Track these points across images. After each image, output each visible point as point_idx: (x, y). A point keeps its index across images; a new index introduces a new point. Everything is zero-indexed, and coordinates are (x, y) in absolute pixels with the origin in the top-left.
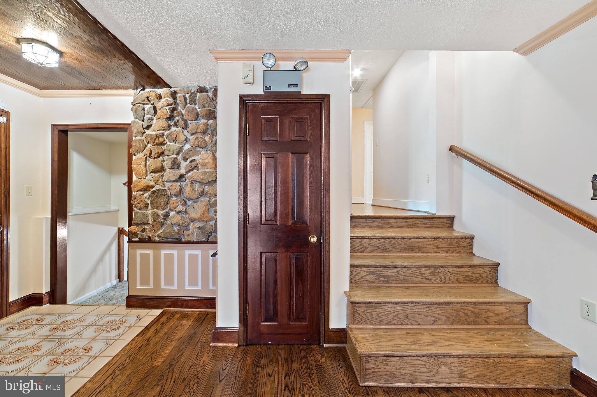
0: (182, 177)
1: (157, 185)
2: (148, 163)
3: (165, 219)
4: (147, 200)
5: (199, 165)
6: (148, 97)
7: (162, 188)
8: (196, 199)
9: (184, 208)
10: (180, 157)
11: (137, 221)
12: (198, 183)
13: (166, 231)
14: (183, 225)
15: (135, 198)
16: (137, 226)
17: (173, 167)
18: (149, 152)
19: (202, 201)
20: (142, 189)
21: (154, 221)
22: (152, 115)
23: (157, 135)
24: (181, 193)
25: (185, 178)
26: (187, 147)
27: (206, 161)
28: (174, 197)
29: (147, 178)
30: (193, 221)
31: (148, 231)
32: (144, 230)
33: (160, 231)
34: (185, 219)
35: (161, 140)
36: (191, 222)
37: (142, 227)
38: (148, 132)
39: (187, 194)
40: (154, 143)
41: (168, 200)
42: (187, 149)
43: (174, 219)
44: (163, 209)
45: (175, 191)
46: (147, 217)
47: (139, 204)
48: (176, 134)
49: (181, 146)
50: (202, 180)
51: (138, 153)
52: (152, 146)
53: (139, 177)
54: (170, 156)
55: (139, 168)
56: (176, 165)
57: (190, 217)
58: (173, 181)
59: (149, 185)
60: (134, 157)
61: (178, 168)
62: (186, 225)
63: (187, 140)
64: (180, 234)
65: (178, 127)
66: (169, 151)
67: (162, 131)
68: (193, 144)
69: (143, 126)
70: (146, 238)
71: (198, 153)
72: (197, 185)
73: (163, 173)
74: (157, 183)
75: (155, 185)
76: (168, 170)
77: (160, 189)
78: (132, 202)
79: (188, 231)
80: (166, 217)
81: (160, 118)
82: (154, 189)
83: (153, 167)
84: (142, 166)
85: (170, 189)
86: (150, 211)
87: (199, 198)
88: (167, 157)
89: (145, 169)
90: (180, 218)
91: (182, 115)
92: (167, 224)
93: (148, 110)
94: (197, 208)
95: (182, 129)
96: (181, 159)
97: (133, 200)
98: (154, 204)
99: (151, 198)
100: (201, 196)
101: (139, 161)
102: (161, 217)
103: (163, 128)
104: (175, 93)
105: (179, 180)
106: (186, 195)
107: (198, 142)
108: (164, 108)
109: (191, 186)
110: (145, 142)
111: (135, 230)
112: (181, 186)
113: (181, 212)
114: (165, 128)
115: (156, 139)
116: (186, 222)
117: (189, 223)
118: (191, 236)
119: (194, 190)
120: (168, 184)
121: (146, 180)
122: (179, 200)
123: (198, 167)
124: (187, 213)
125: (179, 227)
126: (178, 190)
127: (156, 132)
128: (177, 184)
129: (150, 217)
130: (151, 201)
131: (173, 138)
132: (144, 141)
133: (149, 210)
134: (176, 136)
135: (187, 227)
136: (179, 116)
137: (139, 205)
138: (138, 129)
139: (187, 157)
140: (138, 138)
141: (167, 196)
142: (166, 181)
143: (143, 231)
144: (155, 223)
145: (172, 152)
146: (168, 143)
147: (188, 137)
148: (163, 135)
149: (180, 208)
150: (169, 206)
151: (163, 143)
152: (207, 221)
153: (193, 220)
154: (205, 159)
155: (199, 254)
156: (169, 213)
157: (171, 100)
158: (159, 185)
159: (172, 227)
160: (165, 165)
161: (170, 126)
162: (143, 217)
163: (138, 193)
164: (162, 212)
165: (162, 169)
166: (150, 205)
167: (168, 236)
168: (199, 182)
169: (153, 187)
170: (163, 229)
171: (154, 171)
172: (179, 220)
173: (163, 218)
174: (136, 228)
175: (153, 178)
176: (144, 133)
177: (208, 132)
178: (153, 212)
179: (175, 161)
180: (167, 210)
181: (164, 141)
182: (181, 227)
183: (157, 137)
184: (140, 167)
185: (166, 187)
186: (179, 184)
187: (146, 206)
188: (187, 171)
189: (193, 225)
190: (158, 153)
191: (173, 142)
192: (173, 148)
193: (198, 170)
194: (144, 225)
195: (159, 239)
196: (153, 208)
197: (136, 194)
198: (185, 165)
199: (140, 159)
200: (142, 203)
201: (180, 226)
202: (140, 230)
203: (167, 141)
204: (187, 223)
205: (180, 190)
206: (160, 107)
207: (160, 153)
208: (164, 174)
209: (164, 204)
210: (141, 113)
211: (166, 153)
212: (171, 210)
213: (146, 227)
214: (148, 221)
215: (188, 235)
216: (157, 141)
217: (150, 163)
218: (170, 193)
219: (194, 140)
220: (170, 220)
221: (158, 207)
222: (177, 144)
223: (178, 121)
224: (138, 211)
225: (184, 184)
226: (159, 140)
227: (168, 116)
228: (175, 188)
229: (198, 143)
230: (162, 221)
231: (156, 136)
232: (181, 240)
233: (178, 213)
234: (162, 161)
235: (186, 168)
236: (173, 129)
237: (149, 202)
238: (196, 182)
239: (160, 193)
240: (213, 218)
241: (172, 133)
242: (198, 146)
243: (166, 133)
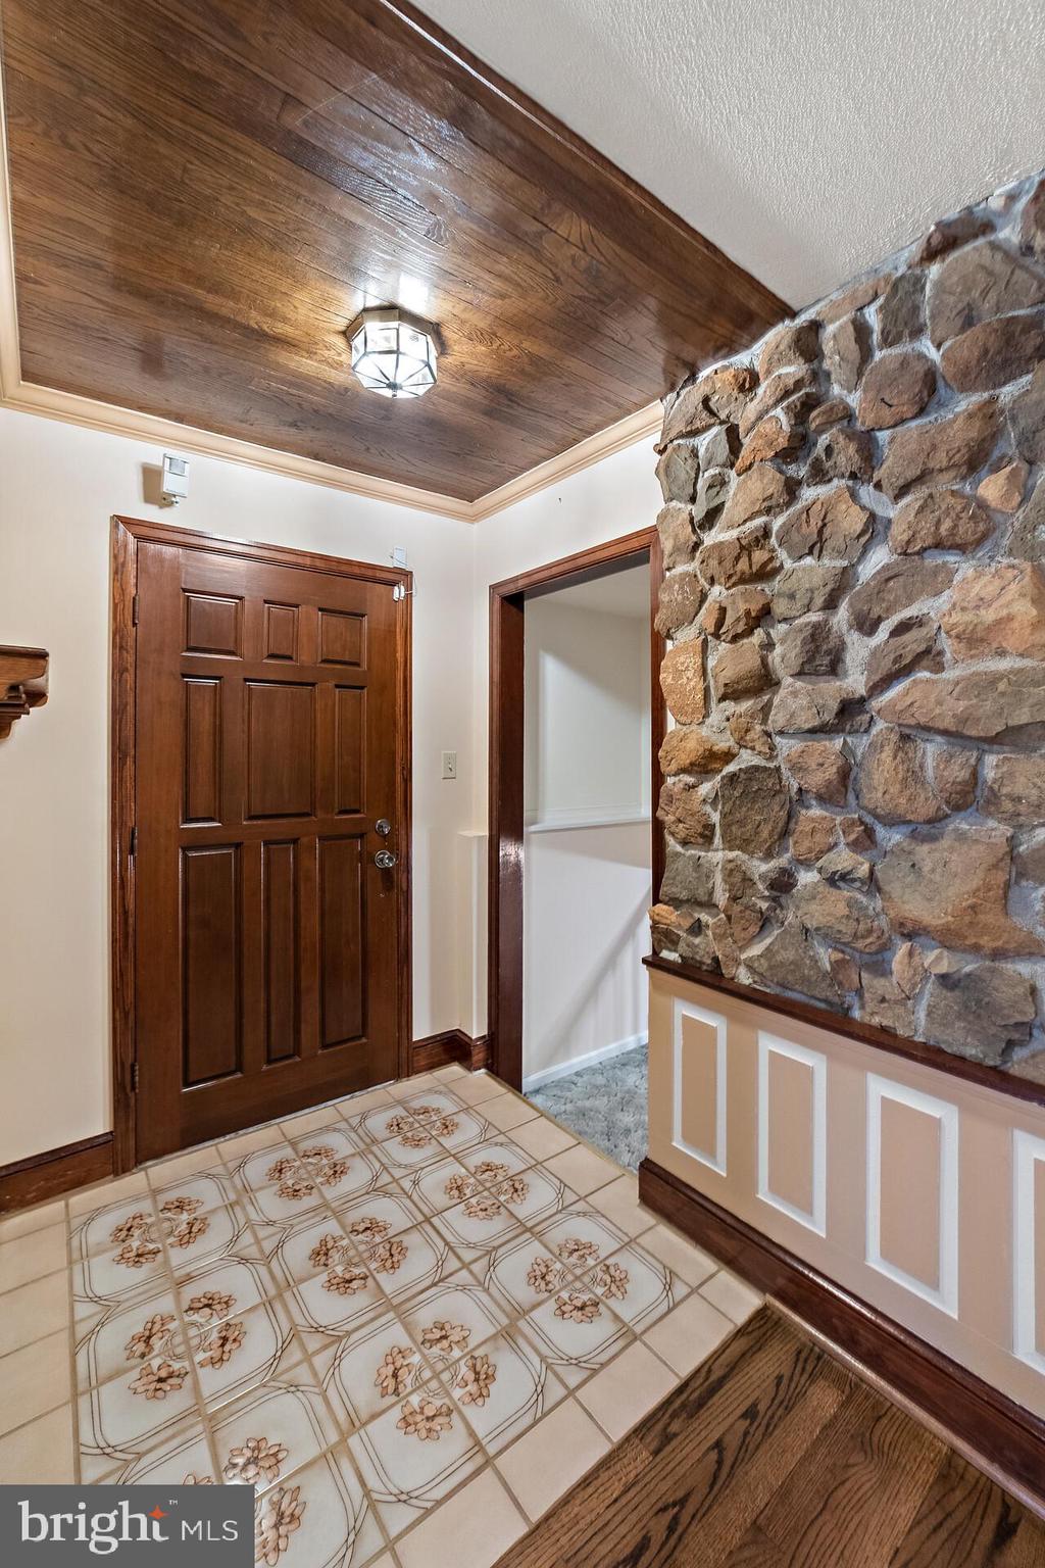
0: (850, 710)
1: (743, 751)
2: (711, 663)
3: (775, 899)
4: (708, 809)
5: (946, 644)
6: (706, 401)
7: (763, 763)
8: (930, 822)
9: (862, 864)
10: (842, 615)
11: (674, 890)
12: (939, 739)
13: (778, 952)
14: (860, 944)
15: (670, 800)
16: (676, 908)
17: (807, 667)
18: (715, 615)
19: (962, 837)
20: (692, 764)
21: (734, 899)
22: (724, 466)
23: (744, 542)
24: (846, 787)
25: (866, 717)
26: (880, 558)
27: (990, 616)
28: (814, 802)
29: (709, 721)
30: (909, 937)
31: (710, 933)
32: (697, 928)
33: (756, 950)
34: (867, 916)
35: (759, 556)
36: (897, 940)
37: (691, 916)
38: (711, 538)
39: (880, 795)
40: (730, 577)
41: (790, 817)
42: (878, 572)
43: (814, 907)
44: (769, 855)
45: (817, 779)
46: (708, 877)
47: (680, 821)
48: (823, 513)
49: (845, 563)
50: (964, 720)
51: (678, 626)
52: (725, 593)
53: (683, 719)
54: (795, 618)
55: (681, 685)
56: (823, 657)
57: (892, 914)
58: (812, 731)
59: (715, 748)
60: (669, 645)
61: (835, 668)
62: (874, 948)
63: (874, 528)
64: (840, 984)
65: (830, 480)
66: (792, 597)
67: (759, 521)
68: (905, 537)
69: (692, 519)
70: (704, 963)
71: (939, 581)
72: (931, 752)
73: (768, 697)
74: (745, 741)
75: (735, 750)
76: (787, 681)
77: (756, 768)
78: (660, 813)
79: (883, 981)
80: (781, 891)
81: (751, 465)
82: (731, 768)
83: (728, 674)
84: (690, 674)
85: (796, 768)
86: (720, 854)
87: (947, 816)
88: (783, 627)
89: (701, 685)
90: (843, 910)
91: (849, 416)
92: (783, 923)
93: (707, 449)
94: (933, 871)
95: (850, 483)
96: (845, 628)
97: (663, 805)
98: (734, 828)
99: (724, 804)
100: (958, 809)
101: (682, 659)
102: (761, 887)
103: (766, 504)
104: (815, 326)
105: (840, 727)
106: (875, 797)
107: (938, 523)
108: (766, 417)
109: (900, 754)
110: (702, 580)
111: (668, 922)
112: (847, 751)
113: (845, 878)
114: (773, 502)
115: (737, 559)
116: (870, 932)
117: (890, 938)
118: (900, 1010)
119: (915, 776)
120: (787, 746)
121: (704, 731)
122: (839, 820)
123: (941, 653)
124: (879, 890)
125: (835, 949)
126: (831, 772)
127: (739, 529)
128: (827, 743)
129: (718, 878)
130: (724, 816)
131: (805, 538)
132: (699, 577)
133: (717, 850)
134: (820, 524)
135: (879, 957)
136: (832, 427)
137: (681, 825)
138: (676, 537)
139: (876, 611)
140: (679, 569)
141: (782, 796)
142: (781, 733)
143: (696, 929)
144: (737, 908)
145: (806, 602)
146: (788, 565)
147: (880, 511)
148: (766, 532)
149: (843, 859)
150: (791, 842)
151: (768, 568)
152: (996, 953)
153: (912, 932)
154: (981, 602)
155: (945, 1122)
156: (791, 875)
157: (793, 370)
158: (753, 749)
159: (806, 940)
160: (778, 660)
161: (792, 488)
162: (694, 874)
163: (680, 781)
164: (764, 867)
165: (763, 681)
166: (718, 831)
167: (790, 978)
168: (945, 733)
169: (728, 757)
170: (768, 941)
171: (733, 692)
172: (839, 920)
173: (767, 893)
174: (672, 913)
175: (728, 720)
176: (696, 546)
177: (996, 455)
178: (730, 861)
179: (818, 634)
180: (782, 861)
181: (771, 559)
182: (848, 950)
183: (742, 547)
184: (685, 680)
185: (779, 758)
186: (838, 743)
187: (707, 836)
188: (877, 678)
189: (911, 954)
190: (748, 613)
191: (810, 553)
192: (810, 582)
193: (939, 668)
194: (698, 909)
195: (751, 981)
196: (730, 845)
197: (674, 784)
198: (865, 653)
199: (685, 649)
200: (691, 822)
201: (844, 944)
202: (687, 923)
203: (782, 555)
204: (879, 937)
205: (845, 774)
206: (753, 419)
207: (753, 614)
208: (770, 703)
209: (771, 835)
210: (683, 470)
211: (780, 608)
212: (801, 862)
213: (705, 917)
214: (711, 893)
215: (883, 1000)
216: (743, 565)
217: (720, 661)
218: (795, 787)
219: (911, 518)
220: (798, 908)
221: (747, 842)
222: (826, 561)
223: (829, 450)
224: (679, 848)
225: (860, 744)
226: (750, 559)
227: (783, 442)
228: (821, 760)
229: (937, 528)
230: (764, 905)
231: (738, 545)
232: (846, 1015)
233: (836, 880)
234: (762, 646)
235: (870, 666)
236: (808, 494)
237: (716, 818)
238: (926, 736)
239: (754, 783)
240: (1036, 942)
241: (805, 515)
242: (938, 545)
243: (777, 524)
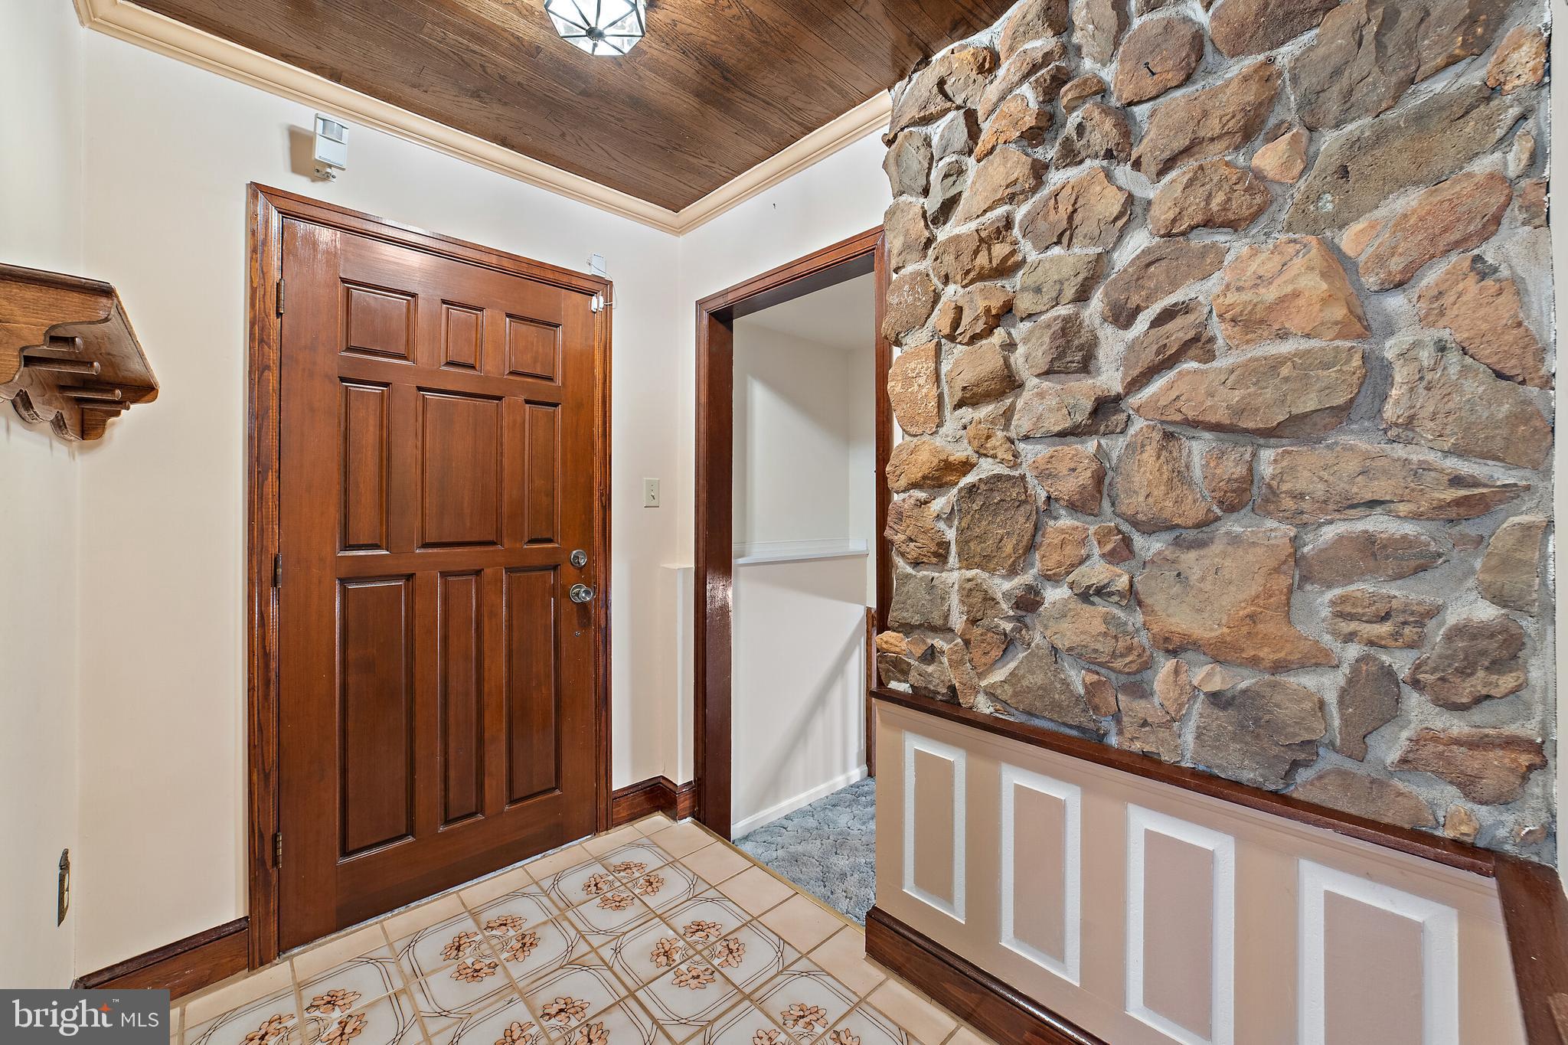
0: (1105, 407)
1: (982, 460)
2: (945, 368)
3: (1019, 619)
4: (942, 525)
5: (1218, 329)
6: (940, 84)
7: (1006, 472)
8: (1198, 526)
9: (1120, 576)
10: (1097, 303)
11: (905, 614)
12: (1207, 435)
13: (1023, 677)
14: (1118, 664)
15: (900, 517)
16: (907, 635)
17: (1056, 364)
18: (951, 315)
19: (1235, 540)
20: (924, 478)
21: (974, 621)
22: (961, 153)
23: (984, 234)
24: (1100, 492)
25: (1123, 417)
26: (1138, 241)
27: (1270, 294)
28: (1063, 512)
29: (942, 431)
30: (1173, 653)
31: (945, 660)
32: (930, 655)
33: (998, 676)
34: (1125, 633)
35: (1000, 250)
36: (1160, 657)
37: (924, 642)
38: (943, 234)
39: (1141, 499)
40: (968, 272)
41: (1036, 528)
42: (1138, 257)
43: (1064, 625)
44: (1012, 572)
45: (1068, 486)
46: (943, 599)
47: (911, 540)
48: (1074, 195)
49: (1100, 250)
50: (1240, 411)
51: (908, 331)
52: (961, 291)
53: (913, 430)
54: (1041, 313)
55: (912, 393)
56: (1074, 353)
57: (1156, 629)
58: (1062, 434)
59: (951, 459)
60: (897, 352)
61: (1086, 365)
62: (1134, 667)
63: (1131, 210)
64: (1096, 709)
65: (1081, 162)
66: (1038, 290)
67: (1001, 211)
68: (1171, 215)
69: (924, 215)
70: (939, 693)
71: (1207, 263)
72: (1199, 449)
73: (1010, 400)
74: (986, 448)
75: (974, 458)
76: (1032, 382)
77: (999, 478)
78: (888, 533)
79: (1143, 703)
80: (1027, 611)
81: (993, 148)
82: (969, 479)
83: (967, 377)
84: (922, 381)
85: (1044, 475)
86: (956, 575)
87: (1217, 519)
88: (1026, 325)
89: (934, 392)
90: (1098, 626)
91: (1102, 90)
92: (1029, 645)
93: (942, 137)
94: (1203, 579)
95: (1105, 163)
96: (1097, 321)
97: (891, 524)
98: (972, 545)
99: (961, 519)
100: (1231, 509)
101: (913, 365)
102: (1004, 606)
103: (1009, 190)
105: (1093, 429)
106: (1135, 503)
107: (1209, 198)
108: (1009, 97)
109: (1164, 453)
110: (935, 280)
111: (898, 650)
112: (1101, 454)
113: (1101, 591)
114: (1018, 188)
115: (976, 252)
116: (1130, 649)
117: (1152, 653)
118: (1163, 734)
119: (1180, 476)
120: (1032, 452)
121: (938, 441)
122: (1092, 529)
123: (1212, 340)
124: (1140, 603)
125: (1089, 670)
126: (1085, 477)
127: (978, 221)
128: (1079, 446)
129: (954, 600)
130: (961, 531)
131: (1053, 225)
132: (932, 276)
133: (952, 570)
134: (1070, 209)
135: (1138, 677)
136: (1084, 103)
137: (912, 545)
138: (907, 233)
139: (1135, 300)
140: (910, 269)
141: (1028, 507)
142: (1026, 438)
143: (929, 657)
144: (977, 631)
145: (1054, 295)
146: (1033, 256)
147: (1138, 193)
148: (1008, 224)
149: (1097, 571)
150: (1037, 556)
151: (1010, 263)
152: (1279, 667)
153: (1176, 647)
154: (1260, 280)
155: (1218, 854)
156: (1037, 593)
157: (1041, 43)
158: (994, 457)
159: (1056, 662)
160: (1021, 361)
161: (1039, 171)
162: (928, 597)
163: (910, 497)
164: (1007, 585)
165: (1008, 383)
166: (953, 549)
167: (1038, 704)
168: (1216, 428)
169: (966, 467)
170: (1012, 665)
171: (971, 397)
172: (1095, 638)
173: (1011, 613)
174: (902, 640)
175: (965, 428)
176: (929, 242)
177: (1272, 121)
178: (969, 580)
179: (1068, 329)
180: (1027, 578)
181: (1013, 253)
182: (1103, 671)
183: (981, 240)
184: (916, 387)
185: (1024, 466)
186: (1091, 445)
187: (941, 554)
188: (1136, 372)
189: (1176, 672)
190: (988, 310)
191: (1058, 242)
192: (1059, 273)
193: (1209, 356)
194: (931, 634)
195: (992, 709)
196: (967, 562)
197: (904, 500)
198: (1120, 348)
199: (915, 354)
200: (923, 540)
201: (1100, 664)
202: (919, 651)
203: (1025, 247)
204: (1139, 656)
205: (1099, 478)
206: (995, 100)
207: (994, 312)
208: (1012, 406)
209: (1015, 550)
210: (915, 160)
211: (1024, 304)
212: (1048, 578)
213: (939, 643)
214: (946, 617)
215: (1145, 724)
216: (982, 259)
217: (956, 364)
218: (1043, 495)
219: (1178, 193)
220: (1046, 627)
221: (988, 558)
222: (1076, 250)
223: (1080, 129)
224: (909, 570)
225: (1117, 446)
226: (990, 254)
227: (1030, 121)
228: (1072, 465)
229: (1208, 204)
230: (1008, 626)
231: (977, 237)
232: (1101, 741)
233: (1087, 595)
234: (1004, 347)
235: (1125, 361)
236: (1056, 178)
237: (951, 535)
238: (1191, 432)
239: (996, 494)
240: (1327, 653)
241: (1053, 201)
242: (1208, 223)
243: (1020, 213)
